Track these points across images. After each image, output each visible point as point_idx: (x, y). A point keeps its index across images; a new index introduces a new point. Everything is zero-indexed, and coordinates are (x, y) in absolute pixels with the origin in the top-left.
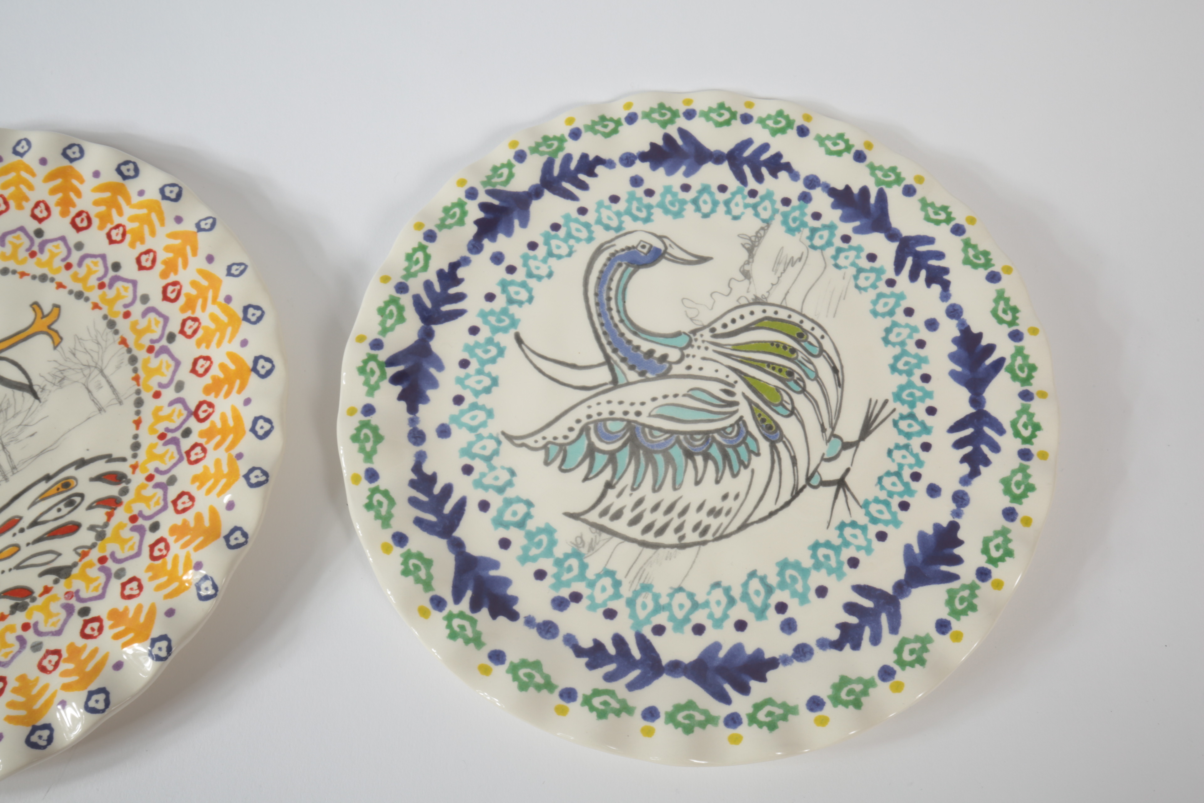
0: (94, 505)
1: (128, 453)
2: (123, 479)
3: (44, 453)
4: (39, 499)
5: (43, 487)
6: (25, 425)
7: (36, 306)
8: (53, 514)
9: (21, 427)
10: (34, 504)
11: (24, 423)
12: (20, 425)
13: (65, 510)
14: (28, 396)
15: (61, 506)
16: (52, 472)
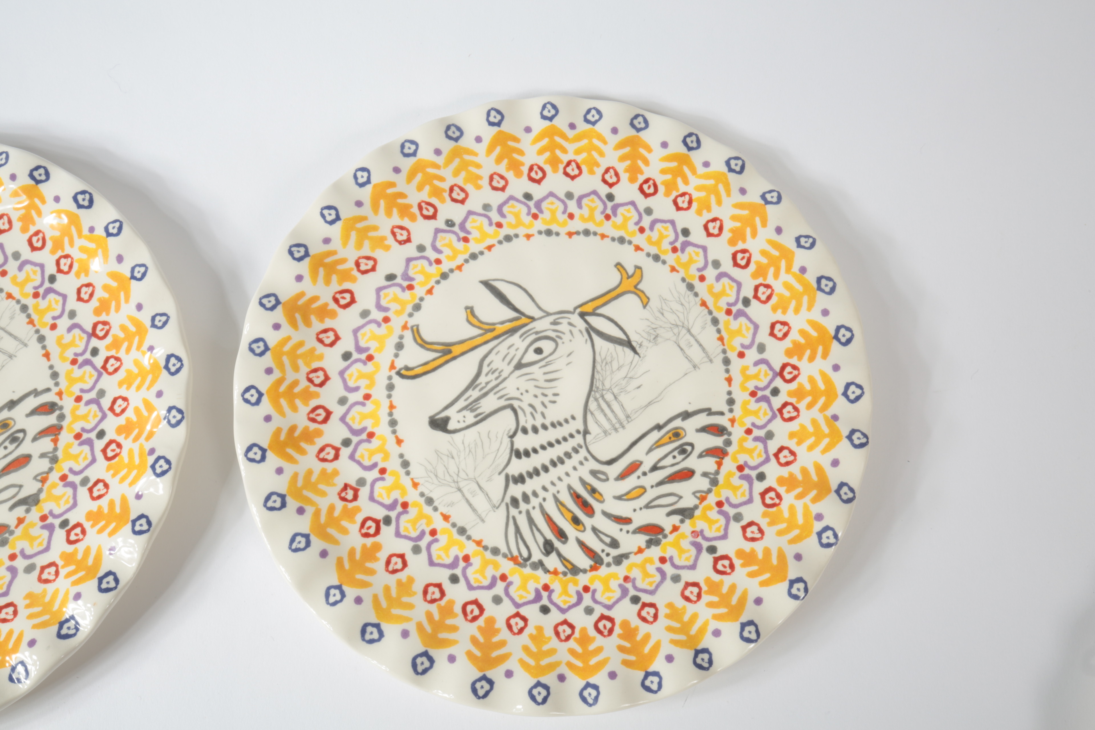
0: (704, 454)
1: (725, 408)
2: (725, 431)
3: (652, 404)
4: (654, 446)
5: (655, 435)
6: (630, 378)
7: (619, 266)
8: (669, 461)
9: (626, 379)
10: (650, 450)
11: (629, 376)
12: (626, 377)
13: (679, 458)
14: (628, 351)
15: (676, 453)
16: (661, 422)
